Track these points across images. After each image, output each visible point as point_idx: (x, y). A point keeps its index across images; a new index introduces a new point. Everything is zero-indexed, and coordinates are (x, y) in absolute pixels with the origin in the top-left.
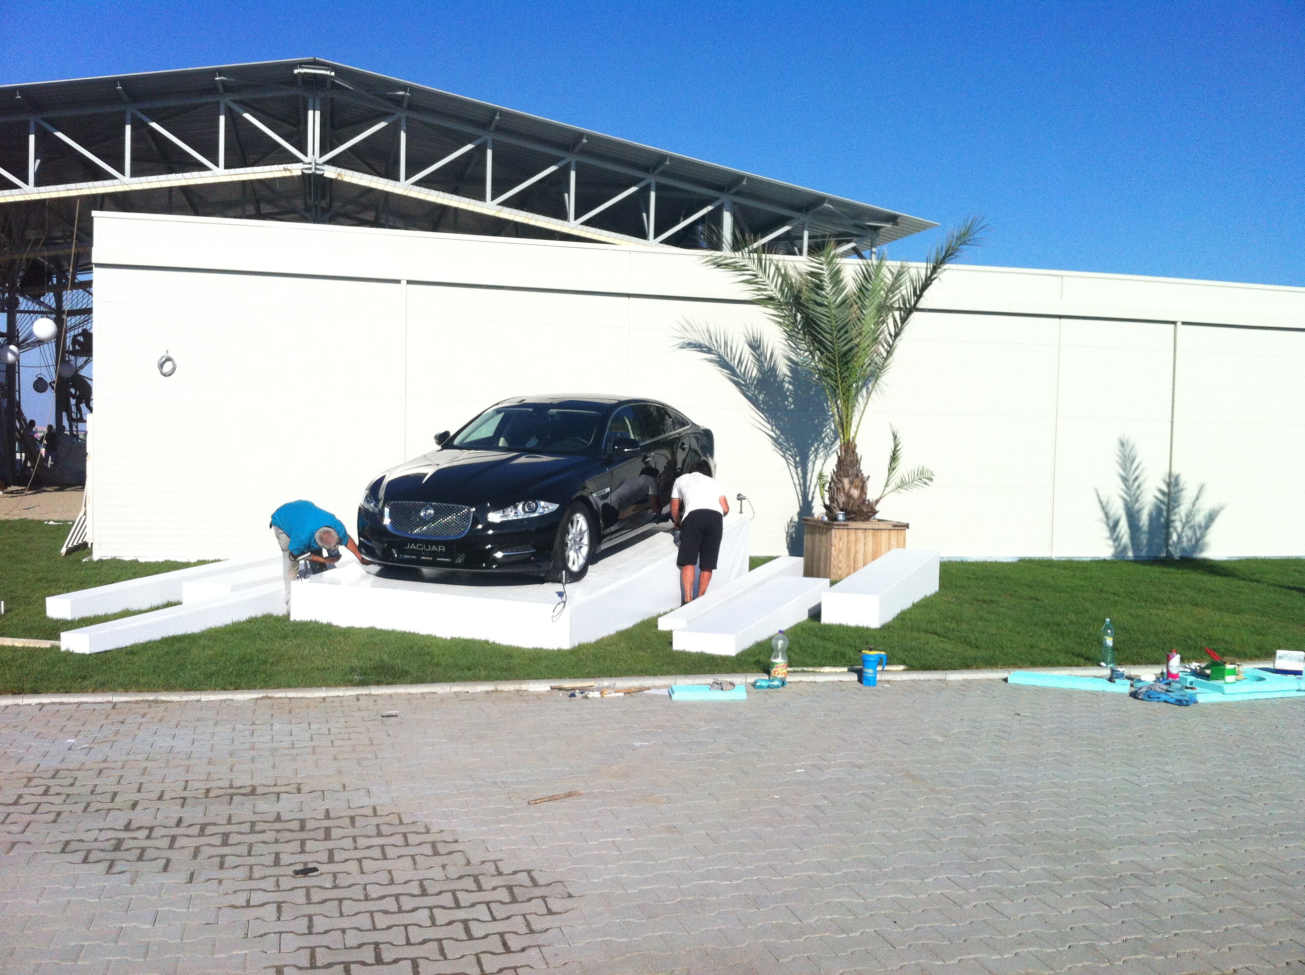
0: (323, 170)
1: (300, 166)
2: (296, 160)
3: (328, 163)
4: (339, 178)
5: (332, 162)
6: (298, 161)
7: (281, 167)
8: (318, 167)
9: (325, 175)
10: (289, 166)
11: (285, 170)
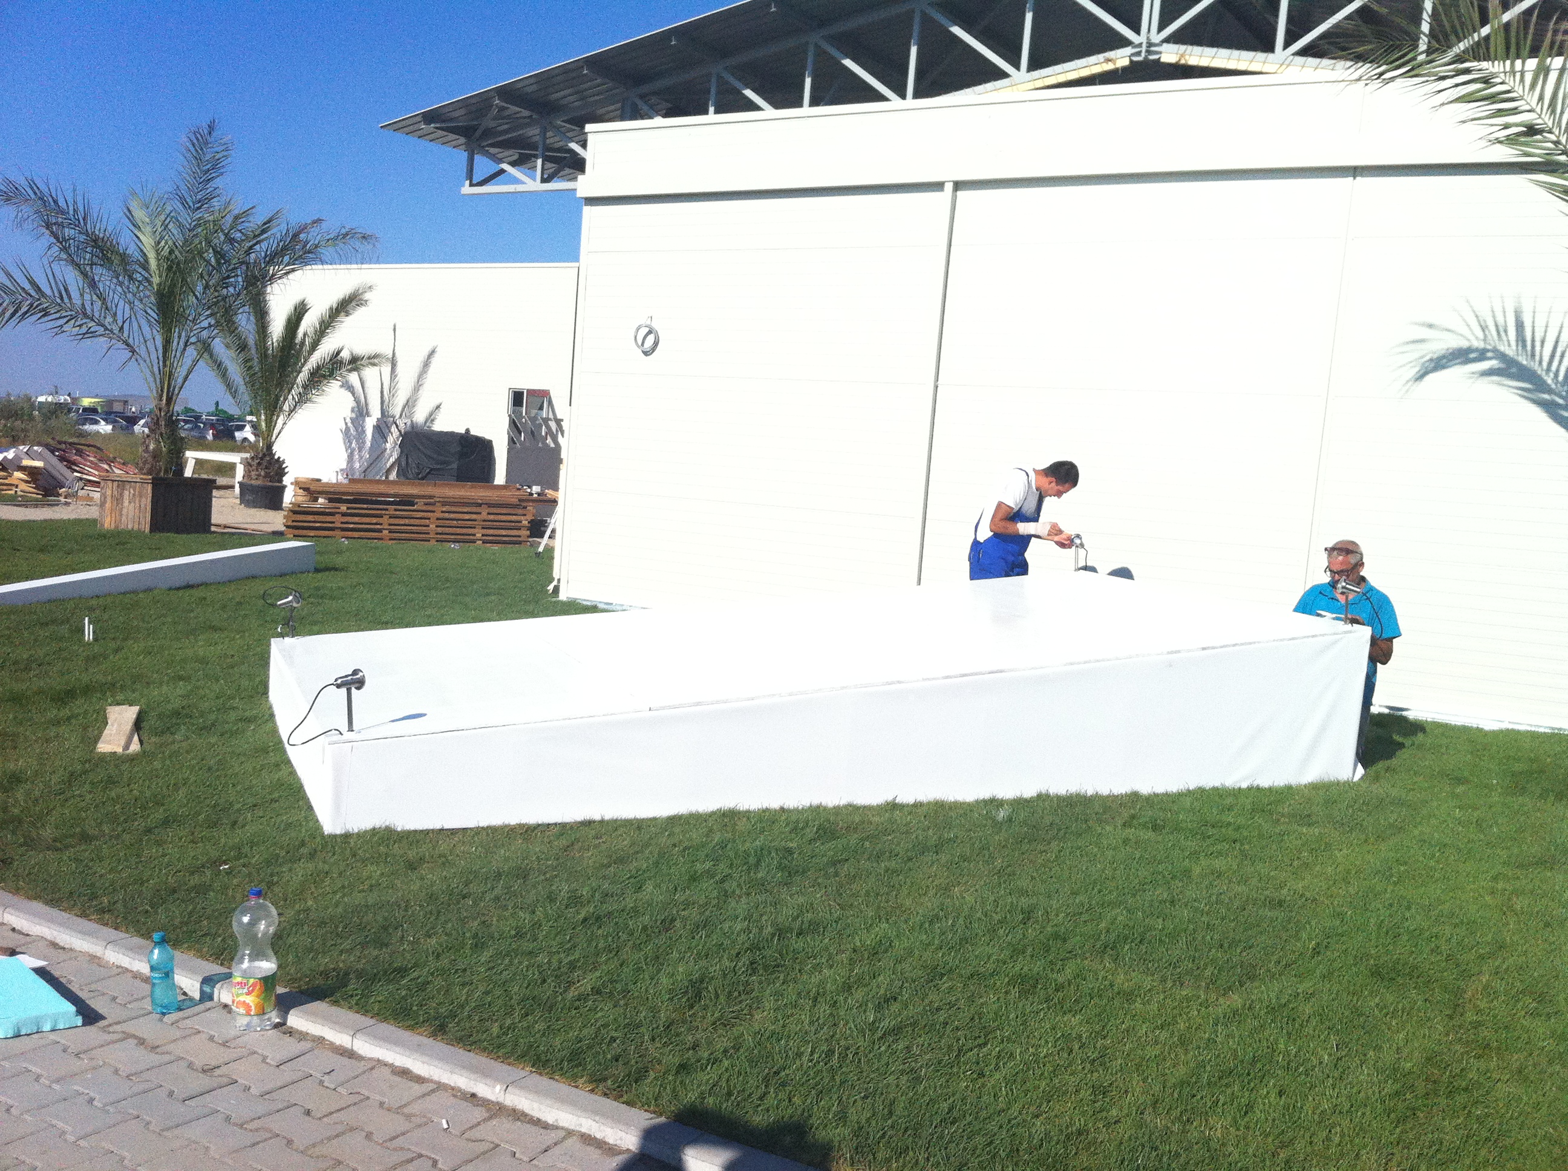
0: (1160, 53)
1: (1129, 50)
2: (1123, 42)
3: (1167, 40)
4: (1183, 62)
5: (1176, 38)
6: (1125, 42)
7: (1101, 57)
8: (1153, 49)
9: (1162, 60)
10: (1111, 54)
11: (1108, 60)
